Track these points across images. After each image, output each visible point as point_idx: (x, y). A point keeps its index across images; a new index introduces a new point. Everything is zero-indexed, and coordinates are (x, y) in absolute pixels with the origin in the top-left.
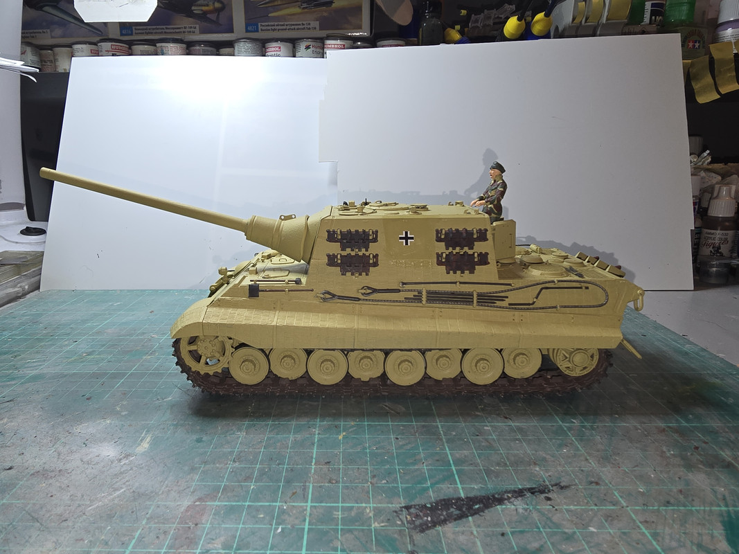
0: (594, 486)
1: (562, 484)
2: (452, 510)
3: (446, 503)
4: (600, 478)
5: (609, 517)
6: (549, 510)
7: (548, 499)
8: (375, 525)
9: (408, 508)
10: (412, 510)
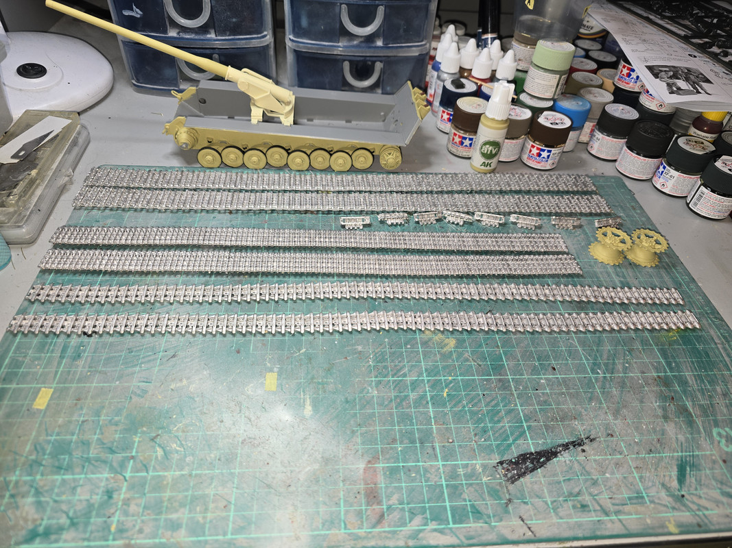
0: (609, 438)
1: (592, 437)
2: (528, 463)
3: (524, 457)
4: (614, 431)
5: (618, 465)
6: (584, 460)
7: (583, 451)
8: (485, 479)
9: (501, 463)
10: (505, 465)
